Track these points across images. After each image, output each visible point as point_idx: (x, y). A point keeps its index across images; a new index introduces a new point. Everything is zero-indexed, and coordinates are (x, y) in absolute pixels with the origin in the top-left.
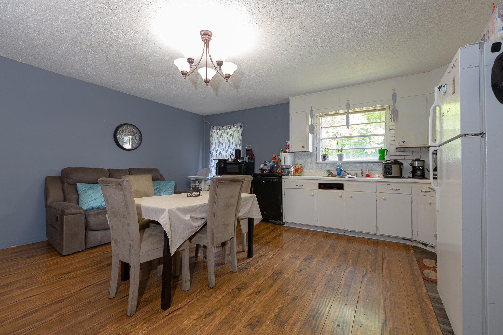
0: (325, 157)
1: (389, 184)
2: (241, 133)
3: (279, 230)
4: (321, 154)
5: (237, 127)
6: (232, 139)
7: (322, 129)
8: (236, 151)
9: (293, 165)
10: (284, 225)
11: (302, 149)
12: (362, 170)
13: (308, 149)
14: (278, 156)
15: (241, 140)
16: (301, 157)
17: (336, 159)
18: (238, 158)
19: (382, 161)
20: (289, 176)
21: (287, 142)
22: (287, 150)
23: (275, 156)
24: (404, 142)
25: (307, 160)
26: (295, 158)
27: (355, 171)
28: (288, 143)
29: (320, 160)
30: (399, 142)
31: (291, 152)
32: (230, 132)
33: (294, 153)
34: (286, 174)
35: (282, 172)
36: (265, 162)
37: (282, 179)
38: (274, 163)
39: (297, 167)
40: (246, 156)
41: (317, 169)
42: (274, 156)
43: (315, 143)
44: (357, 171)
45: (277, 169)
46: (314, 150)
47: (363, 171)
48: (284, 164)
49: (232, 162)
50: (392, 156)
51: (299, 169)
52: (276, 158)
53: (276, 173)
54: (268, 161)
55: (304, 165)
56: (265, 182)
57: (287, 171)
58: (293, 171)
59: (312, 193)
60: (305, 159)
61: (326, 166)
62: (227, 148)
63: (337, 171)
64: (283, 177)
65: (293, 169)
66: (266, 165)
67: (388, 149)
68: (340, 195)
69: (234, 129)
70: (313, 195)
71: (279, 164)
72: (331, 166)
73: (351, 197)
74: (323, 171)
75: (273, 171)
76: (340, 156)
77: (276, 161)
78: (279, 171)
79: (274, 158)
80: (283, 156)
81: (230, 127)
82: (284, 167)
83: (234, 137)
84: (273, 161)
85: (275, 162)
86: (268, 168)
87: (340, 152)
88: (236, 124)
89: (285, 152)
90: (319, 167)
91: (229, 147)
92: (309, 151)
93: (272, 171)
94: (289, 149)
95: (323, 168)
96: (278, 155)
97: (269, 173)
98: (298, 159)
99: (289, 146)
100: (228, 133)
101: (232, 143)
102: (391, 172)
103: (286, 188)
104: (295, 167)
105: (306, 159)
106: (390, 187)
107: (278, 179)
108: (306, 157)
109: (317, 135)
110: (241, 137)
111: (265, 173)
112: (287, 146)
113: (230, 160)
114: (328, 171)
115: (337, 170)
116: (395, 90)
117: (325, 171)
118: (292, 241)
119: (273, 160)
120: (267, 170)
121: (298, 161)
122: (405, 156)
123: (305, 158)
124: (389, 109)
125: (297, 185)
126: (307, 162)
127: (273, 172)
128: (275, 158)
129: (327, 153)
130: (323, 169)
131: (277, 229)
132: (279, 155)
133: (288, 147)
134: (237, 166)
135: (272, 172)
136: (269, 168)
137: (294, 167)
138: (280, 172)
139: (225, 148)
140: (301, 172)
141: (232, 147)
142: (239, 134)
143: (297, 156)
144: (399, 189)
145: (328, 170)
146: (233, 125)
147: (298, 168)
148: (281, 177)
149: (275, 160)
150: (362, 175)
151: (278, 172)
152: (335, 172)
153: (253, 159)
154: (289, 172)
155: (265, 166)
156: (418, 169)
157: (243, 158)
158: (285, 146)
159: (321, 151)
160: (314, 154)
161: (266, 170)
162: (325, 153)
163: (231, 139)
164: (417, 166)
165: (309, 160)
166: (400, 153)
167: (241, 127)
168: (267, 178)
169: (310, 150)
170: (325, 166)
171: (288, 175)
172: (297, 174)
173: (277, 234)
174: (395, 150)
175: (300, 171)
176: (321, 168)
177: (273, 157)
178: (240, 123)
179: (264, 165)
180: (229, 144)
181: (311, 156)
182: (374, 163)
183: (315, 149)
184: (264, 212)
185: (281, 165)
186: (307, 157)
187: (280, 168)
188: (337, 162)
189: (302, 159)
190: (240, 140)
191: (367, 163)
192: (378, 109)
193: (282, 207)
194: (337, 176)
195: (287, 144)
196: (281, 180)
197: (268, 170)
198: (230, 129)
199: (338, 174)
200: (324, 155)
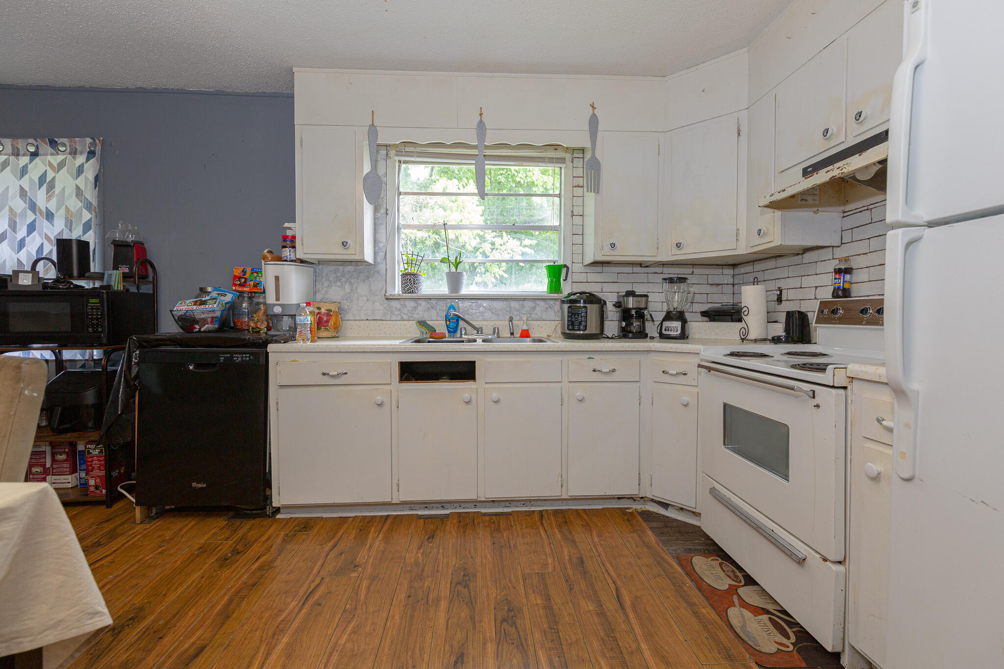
0: (410, 280)
1: (592, 357)
2: (91, 178)
3: (255, 550)
4: (400, 269)
5: (74, 153)
6: (49, 199)
7: (401, 197)
8: (63, 245)
9: (308, 304)
10: (278, 516)
11: (341, 250)
12: (511, 320)
13: (362, 252)
14: (253, 271)
15: (91, 204)
16: (338, 279)
17: (443, 289)
18: (75, 274)
19: (556, 295)
20: (295, 340)
21: (286, 225)
22: (287, 253)
23: (244, 272)
24: (613, 246)
25: (357, 288)
26: (315, 281)
27: (493, 323)
28: (290, 228)
29: (398, 290)
30: (603, 246)
31: (302, 261)
32: (38, 167)
33: (312, 263)
34: (284, 335)
35: (269, 328)
36: (203, 291)
37: (267, 354)
38: (239, 297)
39: (323, 311)
40: (115, 268)
41: (388, 318)
42: (238, 272)
43: (382, 238)
44: (498, 323)
45: (251, 318)
46: (379, 260)
47: (514, 322)
48: (278, 299)
49: (40, 288)
50: (576, 282)
51: (331, 316)
52: (246, 279)
53: (248, 330)
54: (215, 289)
55: (346, 305)
56: (197, 366)
57: (286, 323)
58: (309, 322)
59: (379, 399)
60: (351, 284)
61: (415, 308)
62: (22, 233)
63: (448, 323)
64: (271, 347)
65: (309, 318)
66: (203, 303)
67: (569, 265)
68: (467, 396)
69: (56, 160)
70: (380, 405)
71: (255, 300)
72: (429, 308)
73: (496, 402)
74: (406, 322)
75: (234, 323)
76: (455, 280)
77: (246, 289)
78: (256, 323)
79: (239, 278)
80: (270, 270)
81: (37, 147)
82: (278, 310)
83: (57, 190)
84: (236, 291)
85: (242, 293)
86: (215, 315)
87: (453, 269)
88: (65, 140)
89: (280, 259)
90: (394, 309)
91: (31, 228)
92: (366, 259)
93: (232, 325)
94: (294, 247)
95: (406, 314)
96: (252, 269)
97: (220, 330)
98: (326, 284)
99: (294, 237)
100: (24, 171)
101: (50, 216)
102: (583, 323)
103: (281, 386)
104: (317, 311)
105: (354, 287)
106: (594, 364)
107: (251, 354)
108: (353, 281)
109: (387, 214)
110: (91, 194)
111: (200, 331)
112: (285, 238)
113: (25, 280)
114: (422, 323)
115: (447, 319)
116: (595, 108)
117: (411, 322)
118: (307, 606)
119: (235, 285)
120: (209, 320)
121: (327, 292)
122: (603, 284)
123: (350, 282)
124: (572, 162)
125: (324, 374)
126: (356, 296)
127: (235, 329)
128: (243, 280)
129: (416, 269)
130: (405, 317)
131: (248, 546)
132: (257, 271)
133: (290, 242)
134: (65, 308)
135: (232, 328)
136: (218, 314)
137: (311, 308)
138: (263, 327)
139: (9, 230)
140: (337, 328)
141: (45, 230)
142: (80, 181)
143: (324, 274)
144: (614, 371)
145: (421, 319)
146: (53, 143)
147: (329, 314)
148: (265, 344)
149: (243, 285)
150: (512, 334)
151: (253, 328)
152: (441, 327)
153: (151, 279)
154: (294, 329)
155: (200, 304)
156: (635, 316)
157: (100, 276)
158: (281, 239)
159: (398, 262)
160: (378, 272)
161: (204, 321)
162: (410, 268)
163: (40, 197)
164: (633, 309)
165: (362, 289)
166: (592, 277)
167: (91, 154)
168: (206, 353)
169: (369, 257)
170: (410, 309)
171: (290, 337)
172: (323, 333)
173: (244, 578)
174: (583, 269)
175: (335, 323)
176: (399, 313)
177: (235, 277)
178: (89, 140)
179: (195, 303)
180: (31, 217)
181: (368, 277)
182: (535, 299)
183: (381, 255)
184: (194, 484)
185: (265, 304)
186: (357, 278)
187: (261, 313)
188: (443, 295)
189: (338, 284)
190: (88, 206)
191: (520, 300)
192: (549, 158)
193: (270, 454)
194: (447, 336)
195: (289, 233)
196: (262, 361)
197: (212, 322)
198: (34, 155)
199: (449, 332)
200: (410, 274)
